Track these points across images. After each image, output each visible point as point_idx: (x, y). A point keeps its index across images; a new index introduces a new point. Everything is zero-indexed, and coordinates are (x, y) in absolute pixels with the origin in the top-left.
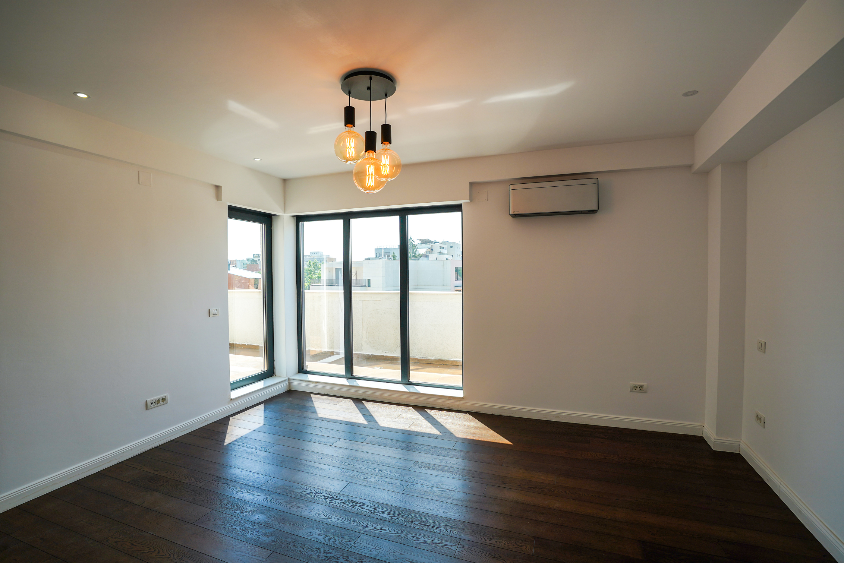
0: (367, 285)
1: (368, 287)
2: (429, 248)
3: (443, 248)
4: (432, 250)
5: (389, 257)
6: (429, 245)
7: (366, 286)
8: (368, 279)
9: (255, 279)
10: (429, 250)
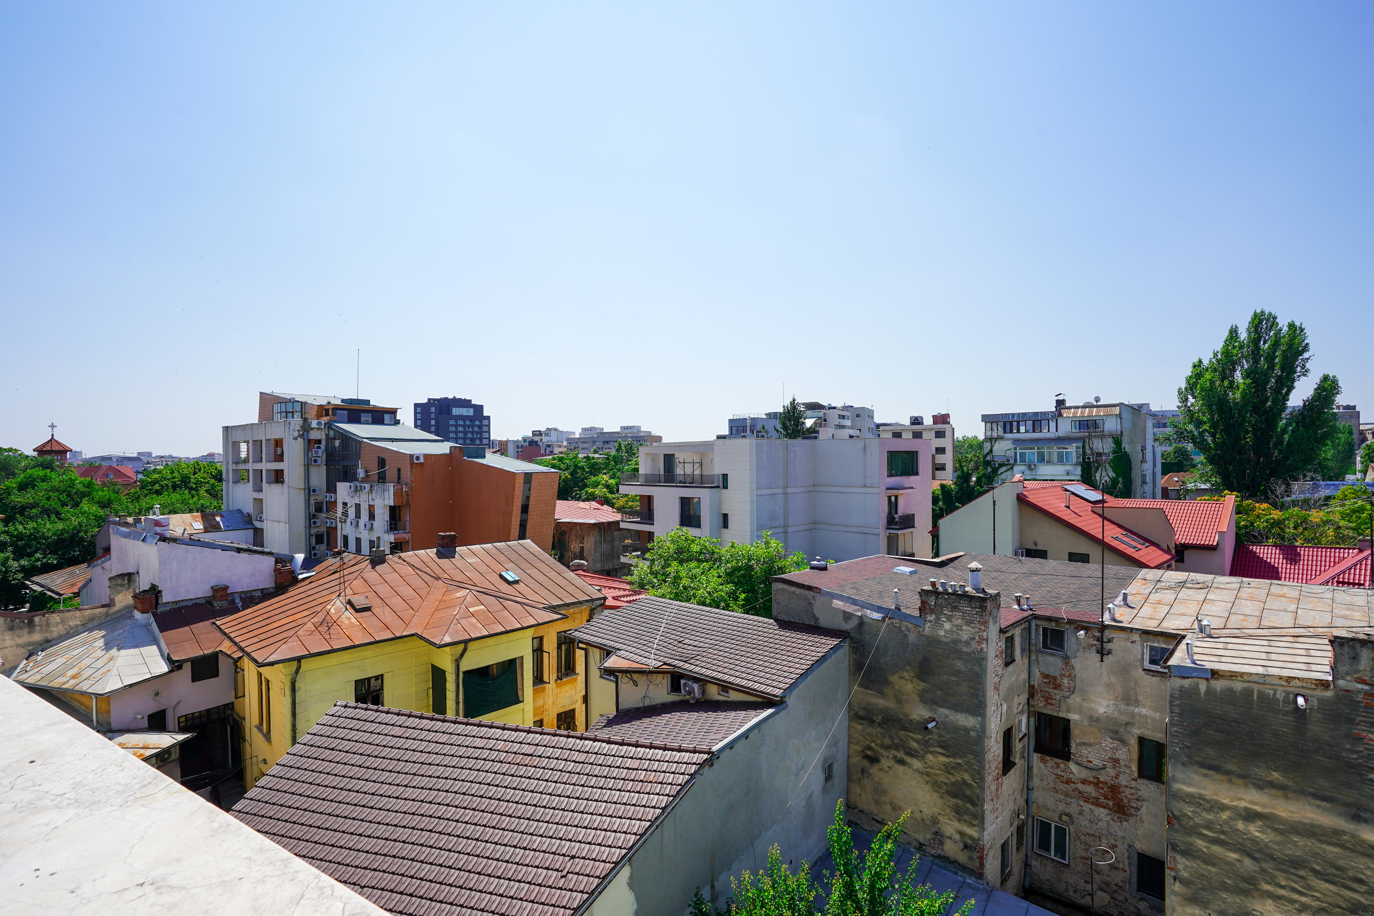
0: (721, 486)
1: (724, 488)
2: (820, 418)
3: (843, 417)
4: (825, 420)
5: (760, 434)
6: (820, 413)
7: (718, 487)
8: (724, 475)
9: (525, 473)
10: (819, 421)
